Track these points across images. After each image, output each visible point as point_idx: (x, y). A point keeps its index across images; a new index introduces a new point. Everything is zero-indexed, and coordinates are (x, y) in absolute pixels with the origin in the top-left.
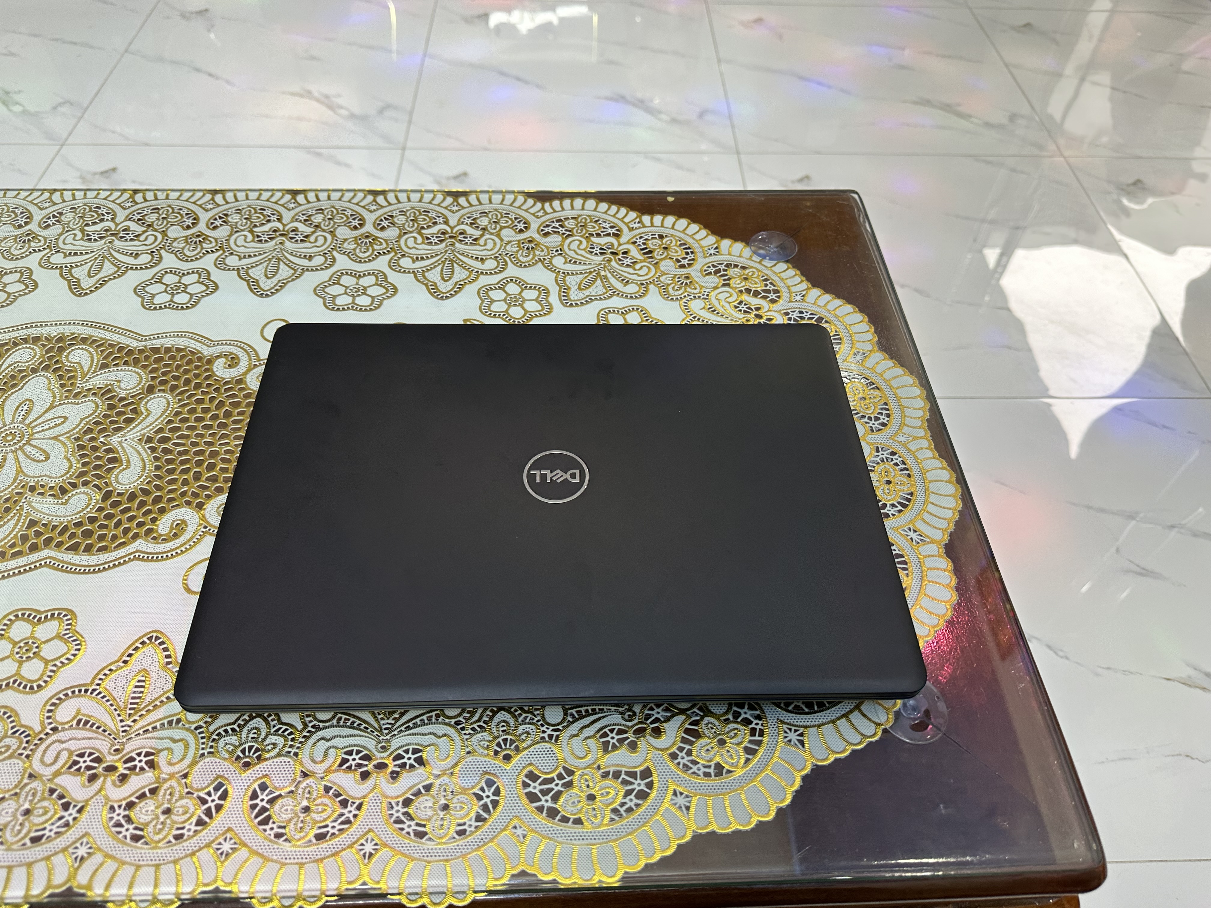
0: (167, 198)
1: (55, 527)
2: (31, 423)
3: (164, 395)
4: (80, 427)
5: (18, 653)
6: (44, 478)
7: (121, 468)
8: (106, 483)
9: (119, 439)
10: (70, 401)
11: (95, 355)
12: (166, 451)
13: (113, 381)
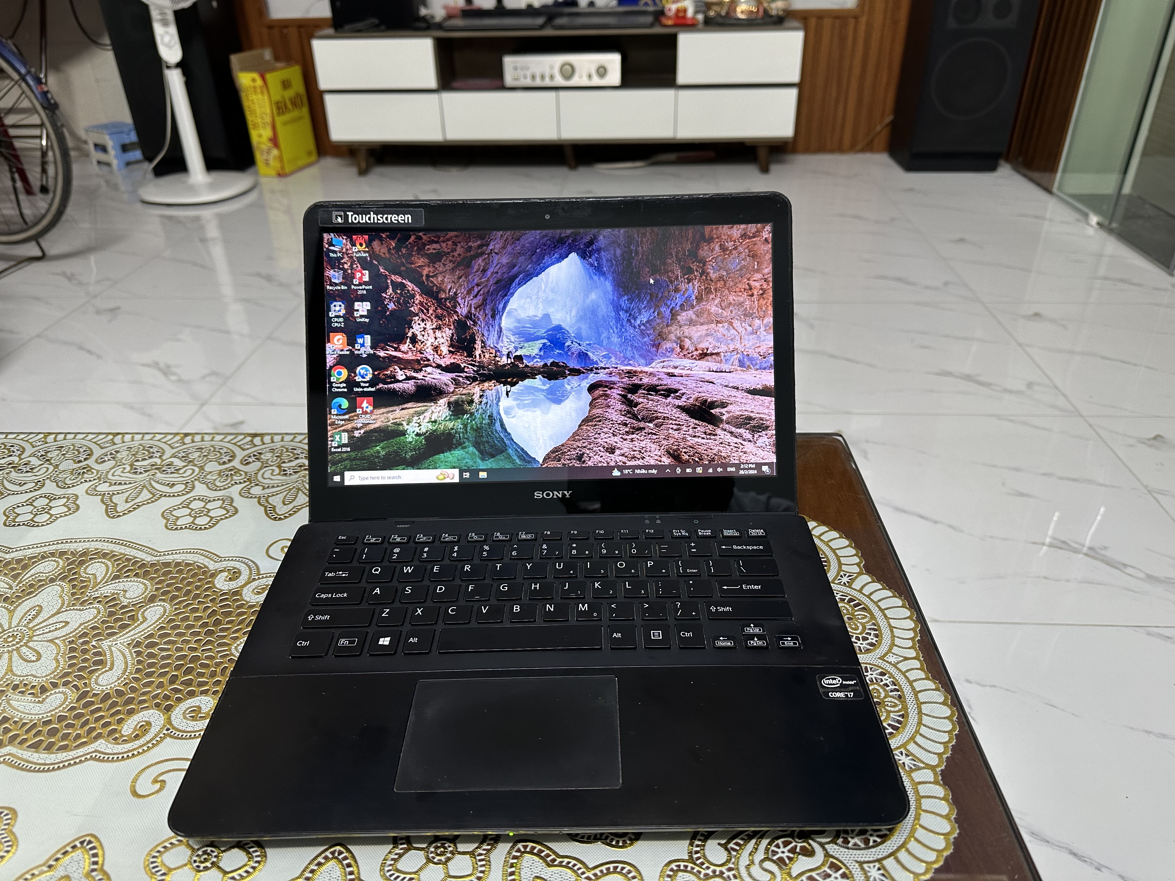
0: (212, 440)
1: (25, 724)
2: (34, 626)
3: (163, 604)
4: (77, 631)
6: (29, 677)
7: (103, 670)
8: (85, 684)
9: (110, 644)
10: (75, 608)
11: (111, 568)
12: (151, 655)
13: (120, 590)
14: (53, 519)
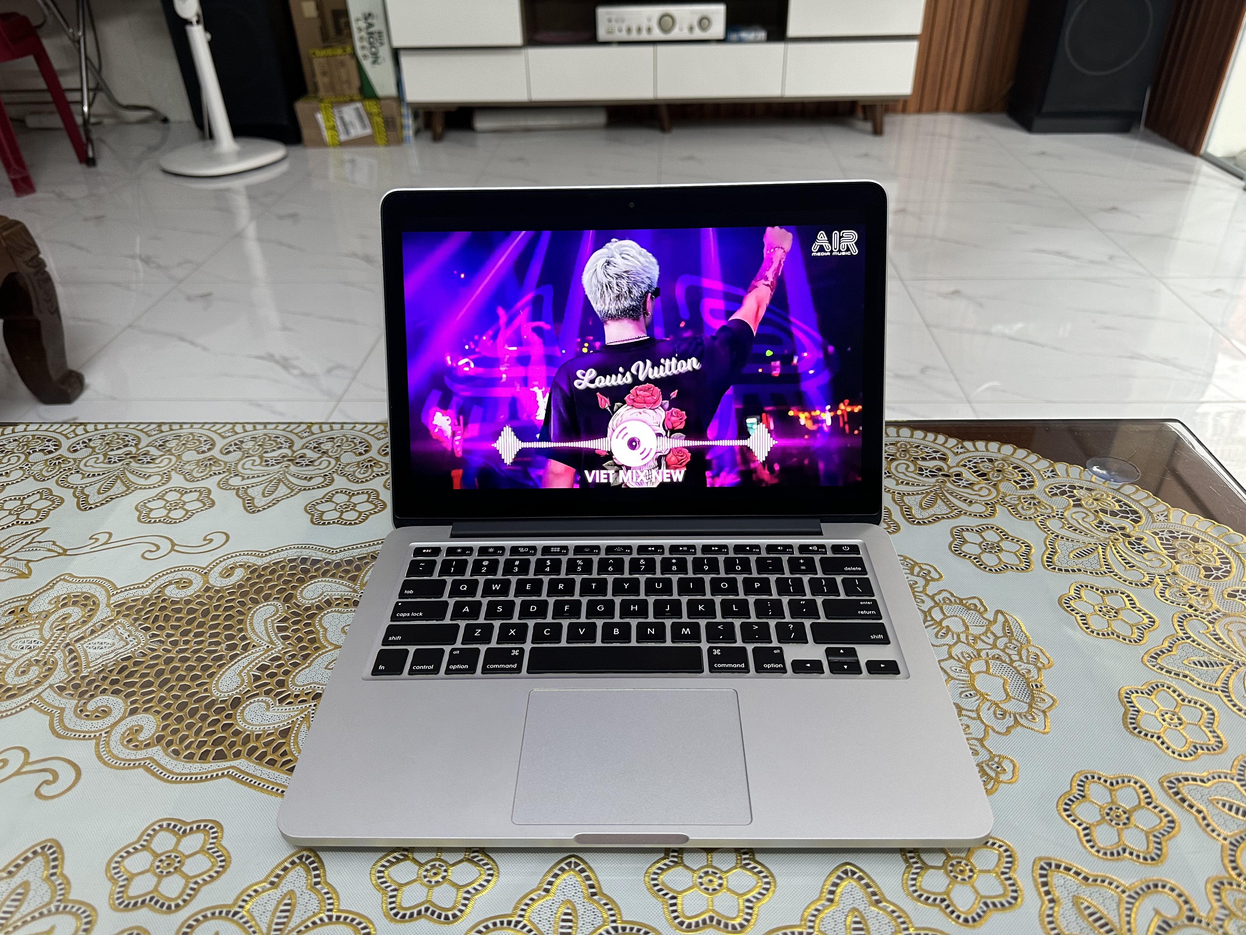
5: (425, 877)
14: (363, 517)
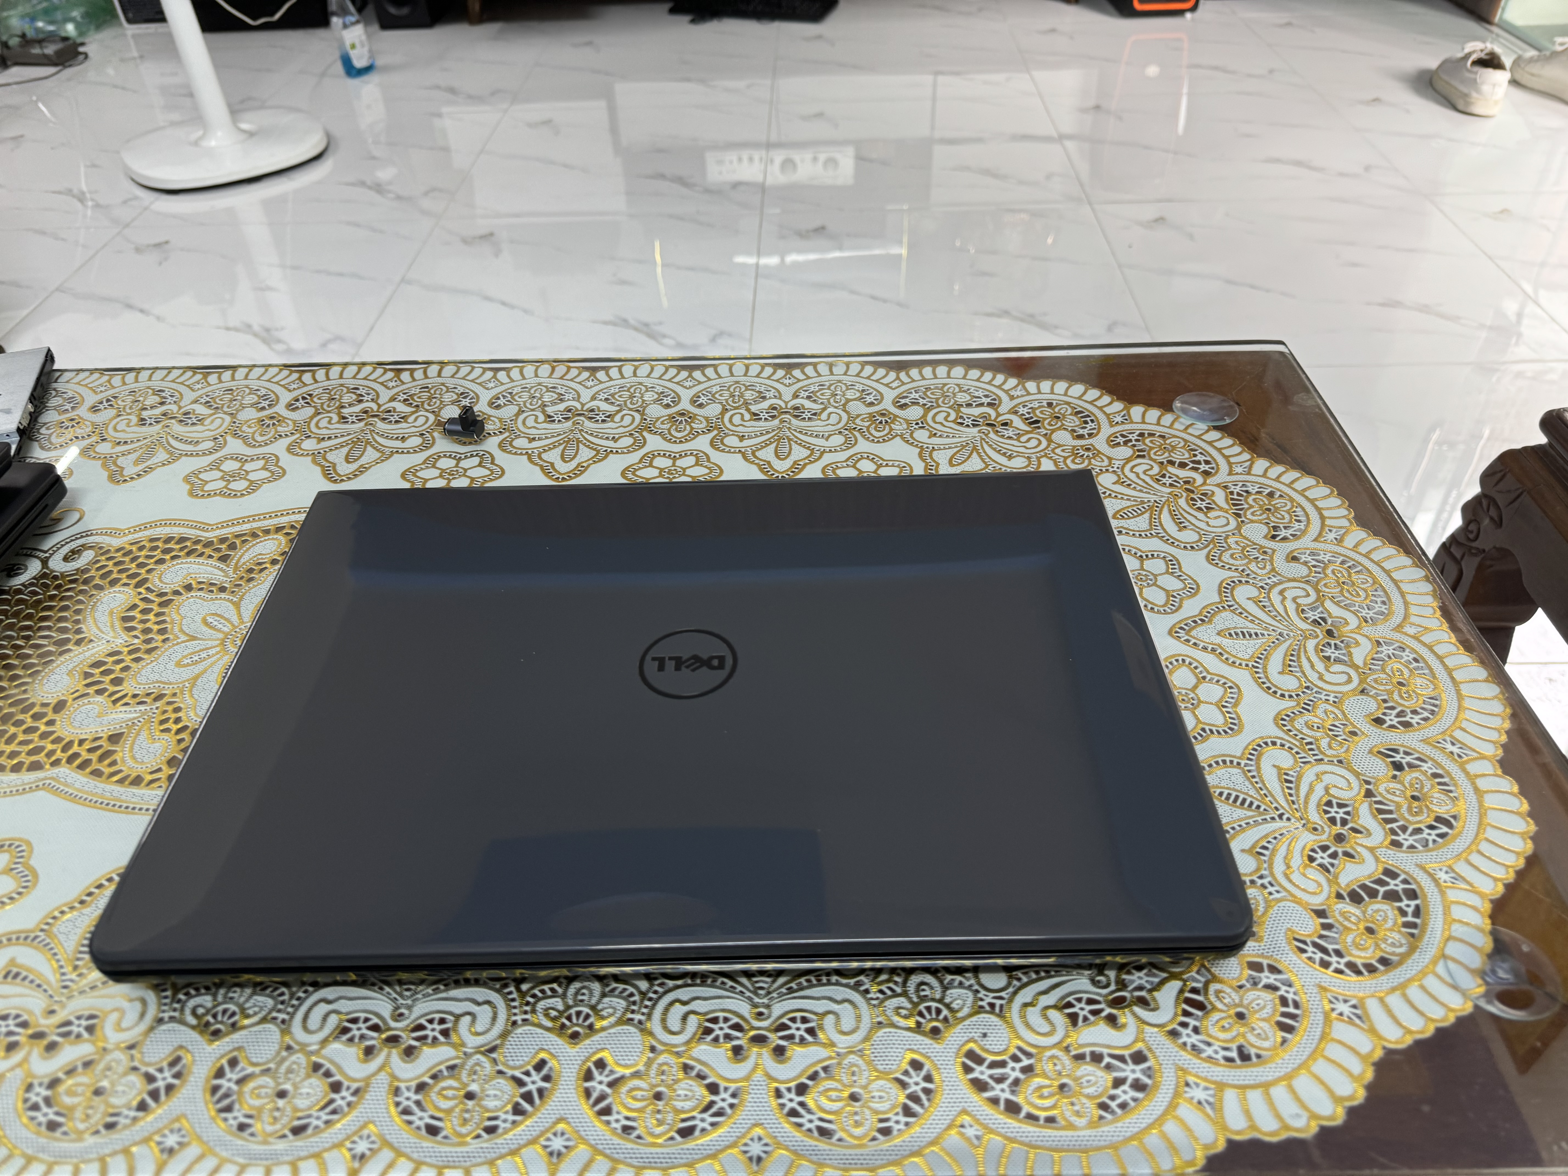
14: (253, 487)
